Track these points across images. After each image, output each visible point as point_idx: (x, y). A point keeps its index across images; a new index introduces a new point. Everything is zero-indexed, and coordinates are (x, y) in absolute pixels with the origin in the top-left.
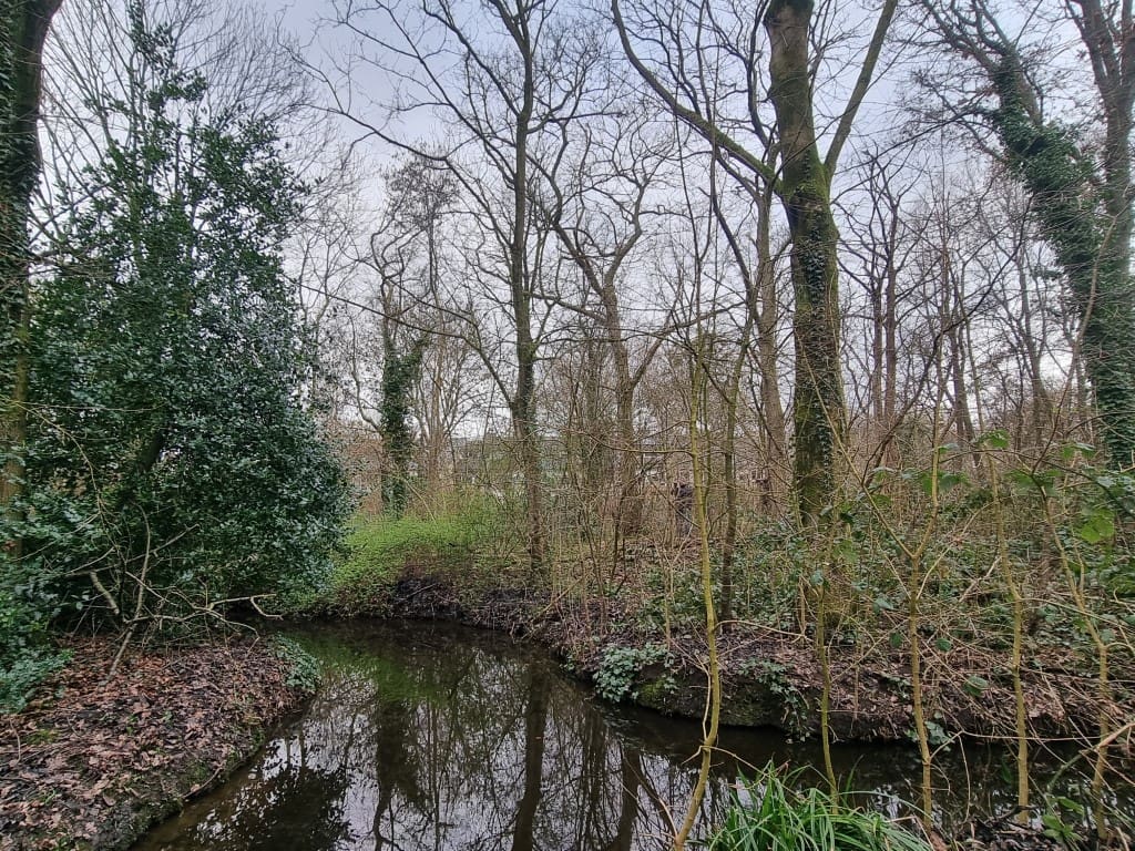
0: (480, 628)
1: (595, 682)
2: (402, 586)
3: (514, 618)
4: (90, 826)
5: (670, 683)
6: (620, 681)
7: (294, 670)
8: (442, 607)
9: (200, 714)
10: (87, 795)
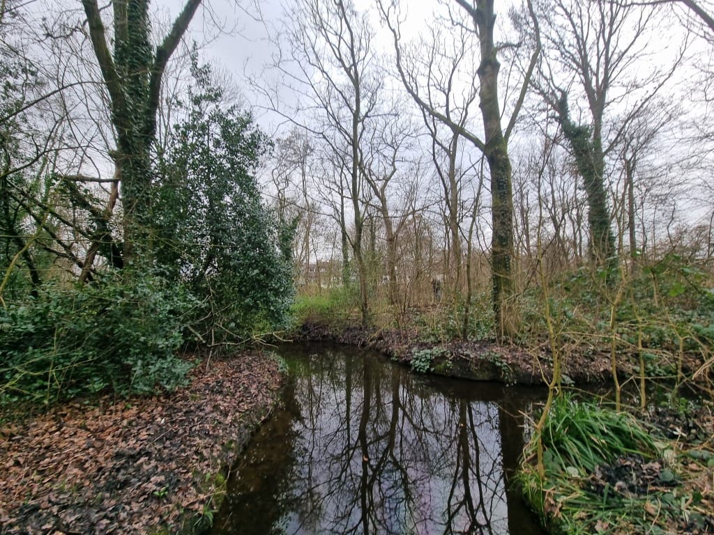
0: (344, 344)
1: (411, 365)
2: (305, 327)
3: (359, 339)
4: (233, 435)
5: (450, 364)
6: (424, 364)
7: (280, 366)
8: (324, 336)
9: (254, 386)
10: (227, 422)
